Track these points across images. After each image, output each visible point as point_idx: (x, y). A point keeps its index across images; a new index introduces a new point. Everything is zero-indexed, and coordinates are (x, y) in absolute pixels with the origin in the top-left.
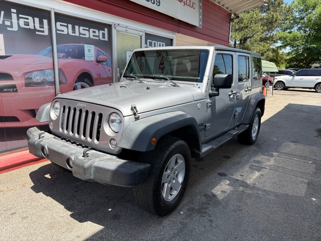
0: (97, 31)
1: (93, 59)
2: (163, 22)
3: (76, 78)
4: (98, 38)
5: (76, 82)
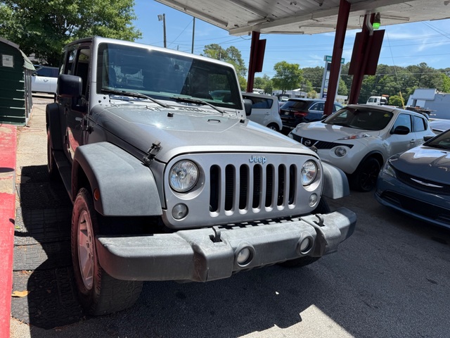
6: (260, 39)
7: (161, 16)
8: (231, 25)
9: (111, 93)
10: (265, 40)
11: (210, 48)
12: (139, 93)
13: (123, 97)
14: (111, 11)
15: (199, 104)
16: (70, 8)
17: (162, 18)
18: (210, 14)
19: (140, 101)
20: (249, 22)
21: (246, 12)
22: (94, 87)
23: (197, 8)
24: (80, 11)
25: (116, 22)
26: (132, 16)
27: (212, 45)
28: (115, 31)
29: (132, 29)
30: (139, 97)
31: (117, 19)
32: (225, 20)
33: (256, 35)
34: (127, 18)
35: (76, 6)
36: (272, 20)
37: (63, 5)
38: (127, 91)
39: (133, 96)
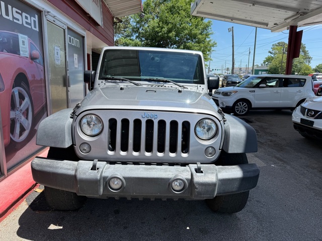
0: (28, 16)
1: (27, 55)
2: (77, 15)
3: (13, 82)
4: (30, 27)
5: (13, 88)
6: (297, 31)
7: (230, 29)
8: (271, 25)
9: (106, 79)
10: (302, 31)
11: (276, 46)
12: (121, 77)
13: (113, 81)
14: (195, 32)
15: (166, 82)
16: (170, 35)
17: (231, 30)
18: (251, 19)
19: (124, 82)
20: (285, 19)
21: (280, 12)
22: (98, 75)
23: (240, 17)
24: (176, 36)
25: (199, 39)
26: (210, 32)
27: (279, 43)
28: (198, 45)
29: (210, 41)
30: (123, 80)
31: (200, 36)
32: (265, 21)
33: (293, 29)
34: (207, 35)
35: (174, 33)
36: (305, 13)
37: (167, 34)
38: (115, 77)
39: (119, 80)
